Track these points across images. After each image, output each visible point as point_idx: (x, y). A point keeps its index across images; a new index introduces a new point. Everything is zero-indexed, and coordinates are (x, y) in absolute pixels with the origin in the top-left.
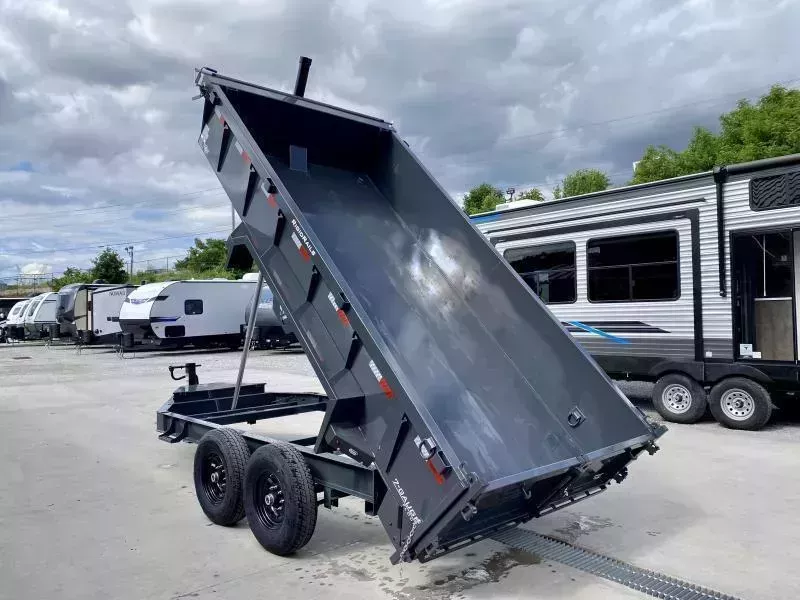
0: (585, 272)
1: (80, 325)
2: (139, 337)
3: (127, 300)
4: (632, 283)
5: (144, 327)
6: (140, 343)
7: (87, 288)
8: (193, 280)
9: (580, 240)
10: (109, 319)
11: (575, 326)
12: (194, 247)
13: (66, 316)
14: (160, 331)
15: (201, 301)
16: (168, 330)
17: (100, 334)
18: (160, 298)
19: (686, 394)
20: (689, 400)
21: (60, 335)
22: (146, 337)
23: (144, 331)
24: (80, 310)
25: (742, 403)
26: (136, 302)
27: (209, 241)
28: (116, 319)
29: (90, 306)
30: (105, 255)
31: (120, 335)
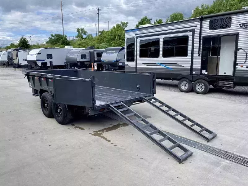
0: (162, 48)
1: (15, 62)
2: (33, 66)
3: (29, 54)
4: (175, 52)
5: (35, 62)
6: (34, 68)
7: (16, 50)
8: (49, 48)
9: (161, 38)
10: (24, 60)
11: (158, 64)
12: (51, 37)
13: (10, 59)
14: (39, 64)
15: (52, 55)
16: (42, 64)
17: (21, 65)
18: (39, 54)
19: (187, 84)
20: (188, 86)
21: (9, 65)
22: (35, 66)
23: (35, 64)
24: (14, 57)
25: (201, 87)
26: (32, 55)
27: (56, 35)
28: (26, 60)
29: (17, 56)
30: (21, 39)
31: (27, 65)
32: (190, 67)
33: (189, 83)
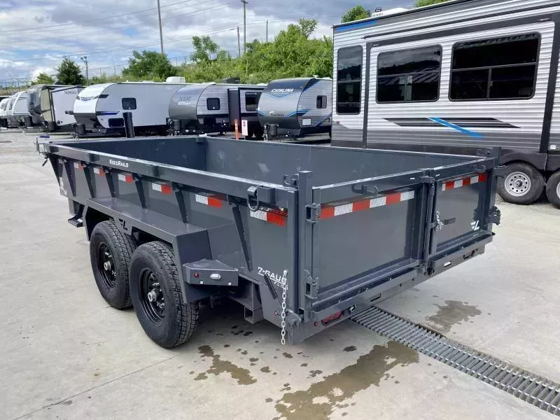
0: (449, 74)
1: (47, 117)
2: (90, 127)
3: (78, 98)
4: (490, 83)
5: (93, 118)
6: (91, 132)
7: (49, 88)
8: (127, 82)
9: (447, 45)
10: (66, 113)
11: (435, 121)
12: (133, 58)
13: (36, 110)
14: (104, 122)
15: (134, 99)
16: (112, 122)
17: (61, 124)
18: (102, 96)
21: (32, 125)
22: (95, 127)
23: (94, 122)
24: (45, 106)
26: (85, 99)
27: (145, 53)
28: (71, 113)
29: (51, 102)
30: (64, 64)
31: (75, 125)
32: (541, 130)
33: (532, 178)
